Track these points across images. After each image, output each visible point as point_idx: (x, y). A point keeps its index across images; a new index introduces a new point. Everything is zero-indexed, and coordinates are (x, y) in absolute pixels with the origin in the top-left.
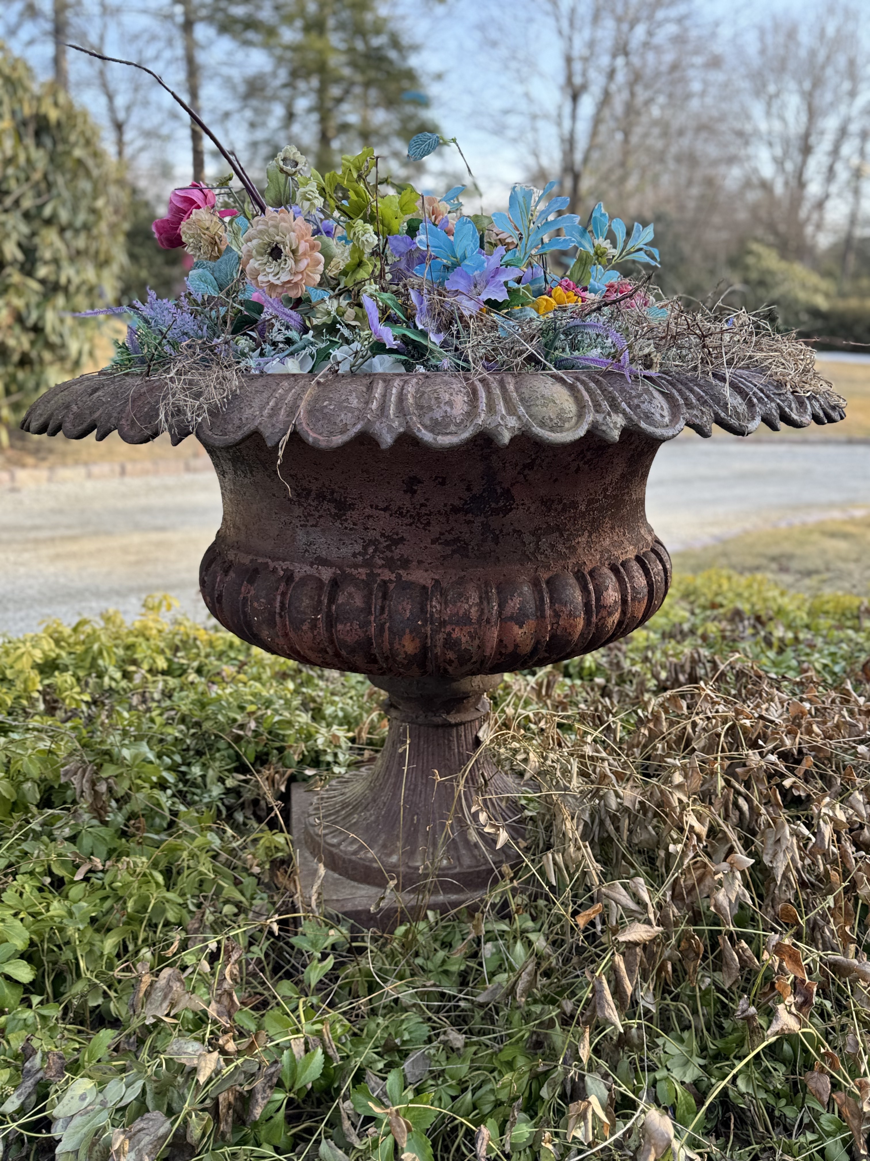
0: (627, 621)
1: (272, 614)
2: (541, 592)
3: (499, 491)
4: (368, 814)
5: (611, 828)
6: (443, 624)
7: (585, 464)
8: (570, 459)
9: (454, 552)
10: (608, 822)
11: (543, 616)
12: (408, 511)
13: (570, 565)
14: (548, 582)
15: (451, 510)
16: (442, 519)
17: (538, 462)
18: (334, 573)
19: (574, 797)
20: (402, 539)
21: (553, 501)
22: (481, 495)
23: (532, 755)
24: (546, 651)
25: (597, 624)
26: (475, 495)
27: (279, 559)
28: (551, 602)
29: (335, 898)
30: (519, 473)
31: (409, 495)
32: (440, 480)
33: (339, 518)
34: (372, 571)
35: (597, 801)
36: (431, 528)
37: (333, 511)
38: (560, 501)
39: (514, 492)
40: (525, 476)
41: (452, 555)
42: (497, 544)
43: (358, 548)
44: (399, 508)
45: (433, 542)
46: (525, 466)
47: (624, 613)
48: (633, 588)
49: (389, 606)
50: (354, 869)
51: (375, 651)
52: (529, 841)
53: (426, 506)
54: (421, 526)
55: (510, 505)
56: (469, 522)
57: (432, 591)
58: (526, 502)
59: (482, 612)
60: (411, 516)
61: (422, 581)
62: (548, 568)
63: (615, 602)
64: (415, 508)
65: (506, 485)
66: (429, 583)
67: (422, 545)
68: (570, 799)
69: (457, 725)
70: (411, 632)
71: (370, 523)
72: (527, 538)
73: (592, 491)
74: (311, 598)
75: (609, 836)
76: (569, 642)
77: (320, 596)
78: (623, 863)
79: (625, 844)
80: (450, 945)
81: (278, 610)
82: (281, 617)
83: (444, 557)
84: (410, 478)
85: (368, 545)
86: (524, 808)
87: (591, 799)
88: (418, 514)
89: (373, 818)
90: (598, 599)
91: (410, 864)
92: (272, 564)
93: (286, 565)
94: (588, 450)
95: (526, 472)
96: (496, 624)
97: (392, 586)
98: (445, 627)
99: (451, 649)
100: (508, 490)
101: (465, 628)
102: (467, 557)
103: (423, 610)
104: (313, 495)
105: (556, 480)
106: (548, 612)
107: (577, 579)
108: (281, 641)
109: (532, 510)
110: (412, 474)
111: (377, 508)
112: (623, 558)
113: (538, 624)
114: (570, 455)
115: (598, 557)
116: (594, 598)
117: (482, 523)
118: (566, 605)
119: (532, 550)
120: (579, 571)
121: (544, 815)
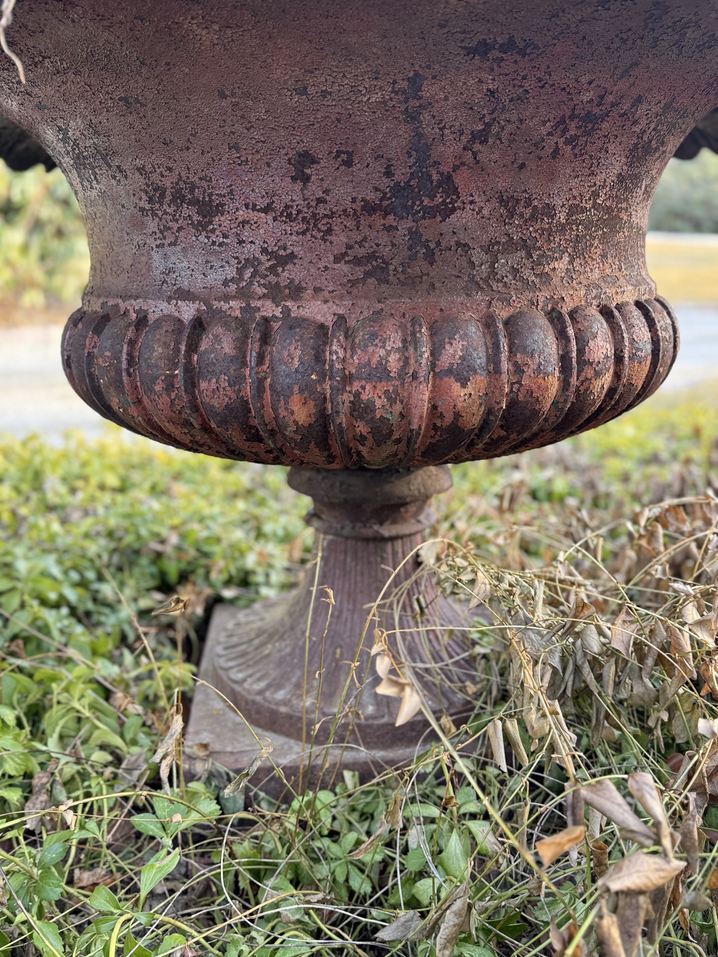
0: (620, 390)
1: (118, 371)
2: (495, 335)
3: (435, 177)
4: (283, 644)
5: (589, 677)
6: (348, 379)
7: (567, 143)
8: (544, 131)
9: (367, 274)
10: (586, 669)
11: (497, 371)
12: (299, 212)
13: (542, 299)
14: (506, 323)
15: (363, 208)
16: (350, 223)
17: (495, 129)
18: (198, 310)
19: (539, 633)
20: (292, 256)
21: (518, 201)
22: (407, 183)
23: (481, 576)
24: (502, 427)
25: (578, 390)
26: (398, 184)
27: (131, 297)
28: (510, 352)
29: (229, 749)
30: (465, 149)
31: (299, 185)
32: (344, 157)
33: (204, 229)
34: (248, 305)
35: (571, 640)
36: (333, 238)
37: (196, 218)
38: (528, 202)
39: (458, 180)
40: (475, 155)
41: (364, 279)
42: (432, 264)
43: (231, 272)
44: (287, 207)
45: (337, 259)
46: (475, 137)
47: (617, 375)
48: (632, 341)
49: (271, 353)
50: (258, 712)
51: (255, 422)
52: (479, 686)
53: (325, 202)
54: (319, 235)
55: (453, 202)
56: (389, 229)
57: (333, 331)
58: (476, 198)
59: (406, 361)
60: (304, 219)
61: (320, 318)
62: (507, 301)
63: (607, 357)
64: (309, 206)
65: (446, 168)
66: (329, 321)
67: (321, 265)
68: (532, 636)
69: (393, 539)
70: (301, 391)
71: (246, 234)
72: (477, 255)
73: (575, 193)
74: (166, 345)
75: (587, 686)
76: (535, 413)
77: (178, 343)
78: (606, 724)
79: (610, 700)
80: (372, 817)
81: (124, 366)
82: (129, 375)
83: (354, 283)
84: (300, 155)
85: (244, 267)
86: (474, 643)
87: (562, 637)
88: (314, 215)
89: (288, 650)
90: (581, 352)
91: (326, 710)
92: (123, 306)
93: (138, 304)
94: (572, 118)
95: (477, 147)
96: (427, 381)
97: (276, 326)
98: (351, 384)
99: (362, 418)
100: (449, 178)
101: (380, 386)
102: (387, 282)
103: (319, 358)
104: (168, 198)
105: (522, 166)
106: (505, 365)
107: (551, 321)
108: (133, 411)
109: (485, 212)
110: (301, 148)
111: (254, 209)
112: (619, 299)
113: (489, 383)
114: (544, 123)
115: (583, 292)
116: (574, 348)
117: (410, 230)
118: (532, 356)
119: (484, 276)
120: (553, 309)
121: (499, 654)
